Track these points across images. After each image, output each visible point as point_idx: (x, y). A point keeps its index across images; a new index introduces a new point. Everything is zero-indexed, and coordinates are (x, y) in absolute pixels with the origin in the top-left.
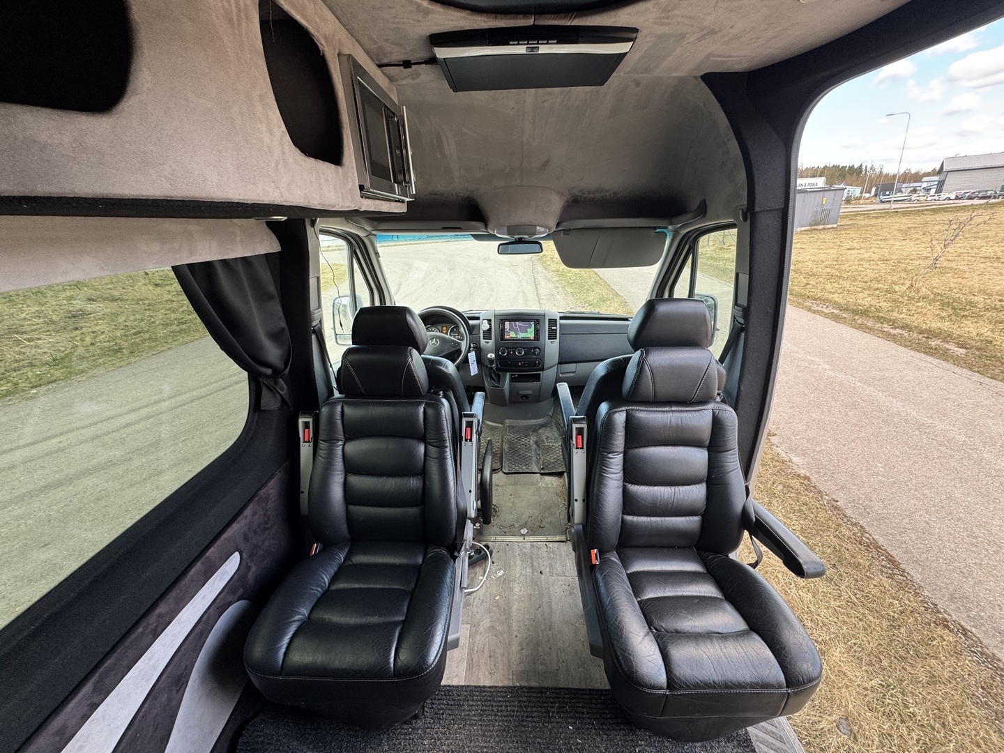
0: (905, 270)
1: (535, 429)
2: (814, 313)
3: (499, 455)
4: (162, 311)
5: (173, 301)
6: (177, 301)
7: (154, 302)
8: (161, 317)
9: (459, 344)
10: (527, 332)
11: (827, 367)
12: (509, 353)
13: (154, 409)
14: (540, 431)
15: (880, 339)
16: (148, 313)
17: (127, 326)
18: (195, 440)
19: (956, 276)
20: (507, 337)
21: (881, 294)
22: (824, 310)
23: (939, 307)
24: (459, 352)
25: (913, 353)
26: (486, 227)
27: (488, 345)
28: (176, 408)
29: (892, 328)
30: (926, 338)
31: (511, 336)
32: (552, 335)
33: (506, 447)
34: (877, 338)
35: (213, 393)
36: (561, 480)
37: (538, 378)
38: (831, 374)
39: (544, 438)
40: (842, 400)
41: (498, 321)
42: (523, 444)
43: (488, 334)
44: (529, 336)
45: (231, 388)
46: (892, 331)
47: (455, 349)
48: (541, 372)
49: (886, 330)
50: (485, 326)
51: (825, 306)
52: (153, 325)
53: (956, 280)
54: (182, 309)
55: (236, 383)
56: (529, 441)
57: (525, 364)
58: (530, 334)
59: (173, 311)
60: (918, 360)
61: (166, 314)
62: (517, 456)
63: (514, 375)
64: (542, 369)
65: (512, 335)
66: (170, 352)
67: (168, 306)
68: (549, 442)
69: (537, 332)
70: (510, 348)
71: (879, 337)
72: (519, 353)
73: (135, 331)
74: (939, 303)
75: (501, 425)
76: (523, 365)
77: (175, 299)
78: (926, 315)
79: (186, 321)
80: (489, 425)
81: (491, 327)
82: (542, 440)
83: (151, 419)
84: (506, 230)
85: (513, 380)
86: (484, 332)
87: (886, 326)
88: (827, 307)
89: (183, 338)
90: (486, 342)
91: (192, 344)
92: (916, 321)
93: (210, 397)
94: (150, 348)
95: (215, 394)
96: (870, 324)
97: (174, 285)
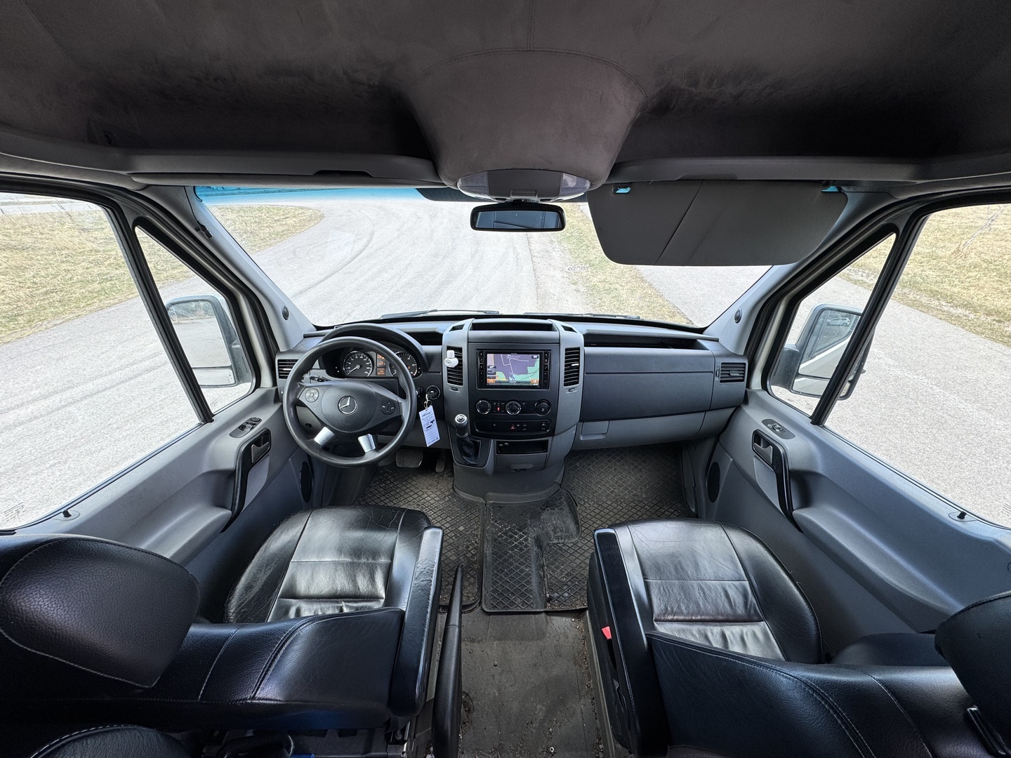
0: (939, 230)
1: (535, 512)
2: (855, 284)
3: (476, 566)
4: (83, 264)
5: (99, 251)
6: (104, 251)
7: (74, 253)
8: (80, 271)
9: (397, 406)
10: (526, 372)
11: (891, 362)
12: (494, 408)
13: (29, 410)
14: (544, 516)
15: (943, 322)
16: (64, 266)
17: (35, 283)
18: (67, 466)
19: (997, 238)
20: (490, 381)
21: (923, 260)
22: (864, 279)
23: (997, 278)
24: (399, 420)
25: (989, 343)
26: (436, 171)
27: (457, 392)
28: (59, 409)
29: (952, 306)
30: (997, 321)
31: (497, 379)
32: (571, 377)
33: (488, 551)
34: (939, 321)
35: (113, 386)
36: (580, 625)
37: (543, 446)
38: (898, 372)
39: (550, 529)
40: (924, 415)
41: (474, 352)
42: (516, 546)
43: (456, 373)
44: (530, 379)
45: (139, 379)
46: (953, 310)
47: (391, 417)
48: (549, 439)
49: (946, 309)
50: (451, 360)
51: (864, 275)
52: (70, 282)
53: (999, 243)
54: (108, 262)
55: (148, 371)
56: (526, 540)
57: (522, 427)
58: (532, 376)
59: (98, 263)
60: (1001, 354)
61: (87, 268)
62: (507, 575)
63: (501, 443)
64: (552, 434)
65: (500, 377)
66: (77, 322)
67: (91, 258)
68: (557, 538)
69: (545, 372)
70: (497, 401)
71: (941, 319)
72: (512, 411)
73: (45, 289)
74: (995, 274)
75: (481, 500)
76: (519, 430)
77: (101, 249)
78: (983, 288)
79: (111, 277)
80: (463, 500)
81: (460, 361)
82: (547, 533)
83: (19, 428)
84: (485, 182)
85: (500, 450)
86: (449, 370)
87: (944, 303)
88: (868, 276)
89: (101, 301)
90: (452, 388)
91: (109, 310)
92: (975, 295)
93: (108, 393)
94: (55, 314)
95: (115, 389)
96: (924, 300)
97: (105, 231)
